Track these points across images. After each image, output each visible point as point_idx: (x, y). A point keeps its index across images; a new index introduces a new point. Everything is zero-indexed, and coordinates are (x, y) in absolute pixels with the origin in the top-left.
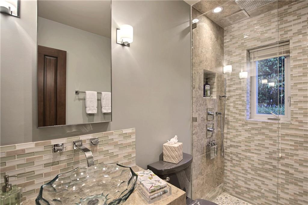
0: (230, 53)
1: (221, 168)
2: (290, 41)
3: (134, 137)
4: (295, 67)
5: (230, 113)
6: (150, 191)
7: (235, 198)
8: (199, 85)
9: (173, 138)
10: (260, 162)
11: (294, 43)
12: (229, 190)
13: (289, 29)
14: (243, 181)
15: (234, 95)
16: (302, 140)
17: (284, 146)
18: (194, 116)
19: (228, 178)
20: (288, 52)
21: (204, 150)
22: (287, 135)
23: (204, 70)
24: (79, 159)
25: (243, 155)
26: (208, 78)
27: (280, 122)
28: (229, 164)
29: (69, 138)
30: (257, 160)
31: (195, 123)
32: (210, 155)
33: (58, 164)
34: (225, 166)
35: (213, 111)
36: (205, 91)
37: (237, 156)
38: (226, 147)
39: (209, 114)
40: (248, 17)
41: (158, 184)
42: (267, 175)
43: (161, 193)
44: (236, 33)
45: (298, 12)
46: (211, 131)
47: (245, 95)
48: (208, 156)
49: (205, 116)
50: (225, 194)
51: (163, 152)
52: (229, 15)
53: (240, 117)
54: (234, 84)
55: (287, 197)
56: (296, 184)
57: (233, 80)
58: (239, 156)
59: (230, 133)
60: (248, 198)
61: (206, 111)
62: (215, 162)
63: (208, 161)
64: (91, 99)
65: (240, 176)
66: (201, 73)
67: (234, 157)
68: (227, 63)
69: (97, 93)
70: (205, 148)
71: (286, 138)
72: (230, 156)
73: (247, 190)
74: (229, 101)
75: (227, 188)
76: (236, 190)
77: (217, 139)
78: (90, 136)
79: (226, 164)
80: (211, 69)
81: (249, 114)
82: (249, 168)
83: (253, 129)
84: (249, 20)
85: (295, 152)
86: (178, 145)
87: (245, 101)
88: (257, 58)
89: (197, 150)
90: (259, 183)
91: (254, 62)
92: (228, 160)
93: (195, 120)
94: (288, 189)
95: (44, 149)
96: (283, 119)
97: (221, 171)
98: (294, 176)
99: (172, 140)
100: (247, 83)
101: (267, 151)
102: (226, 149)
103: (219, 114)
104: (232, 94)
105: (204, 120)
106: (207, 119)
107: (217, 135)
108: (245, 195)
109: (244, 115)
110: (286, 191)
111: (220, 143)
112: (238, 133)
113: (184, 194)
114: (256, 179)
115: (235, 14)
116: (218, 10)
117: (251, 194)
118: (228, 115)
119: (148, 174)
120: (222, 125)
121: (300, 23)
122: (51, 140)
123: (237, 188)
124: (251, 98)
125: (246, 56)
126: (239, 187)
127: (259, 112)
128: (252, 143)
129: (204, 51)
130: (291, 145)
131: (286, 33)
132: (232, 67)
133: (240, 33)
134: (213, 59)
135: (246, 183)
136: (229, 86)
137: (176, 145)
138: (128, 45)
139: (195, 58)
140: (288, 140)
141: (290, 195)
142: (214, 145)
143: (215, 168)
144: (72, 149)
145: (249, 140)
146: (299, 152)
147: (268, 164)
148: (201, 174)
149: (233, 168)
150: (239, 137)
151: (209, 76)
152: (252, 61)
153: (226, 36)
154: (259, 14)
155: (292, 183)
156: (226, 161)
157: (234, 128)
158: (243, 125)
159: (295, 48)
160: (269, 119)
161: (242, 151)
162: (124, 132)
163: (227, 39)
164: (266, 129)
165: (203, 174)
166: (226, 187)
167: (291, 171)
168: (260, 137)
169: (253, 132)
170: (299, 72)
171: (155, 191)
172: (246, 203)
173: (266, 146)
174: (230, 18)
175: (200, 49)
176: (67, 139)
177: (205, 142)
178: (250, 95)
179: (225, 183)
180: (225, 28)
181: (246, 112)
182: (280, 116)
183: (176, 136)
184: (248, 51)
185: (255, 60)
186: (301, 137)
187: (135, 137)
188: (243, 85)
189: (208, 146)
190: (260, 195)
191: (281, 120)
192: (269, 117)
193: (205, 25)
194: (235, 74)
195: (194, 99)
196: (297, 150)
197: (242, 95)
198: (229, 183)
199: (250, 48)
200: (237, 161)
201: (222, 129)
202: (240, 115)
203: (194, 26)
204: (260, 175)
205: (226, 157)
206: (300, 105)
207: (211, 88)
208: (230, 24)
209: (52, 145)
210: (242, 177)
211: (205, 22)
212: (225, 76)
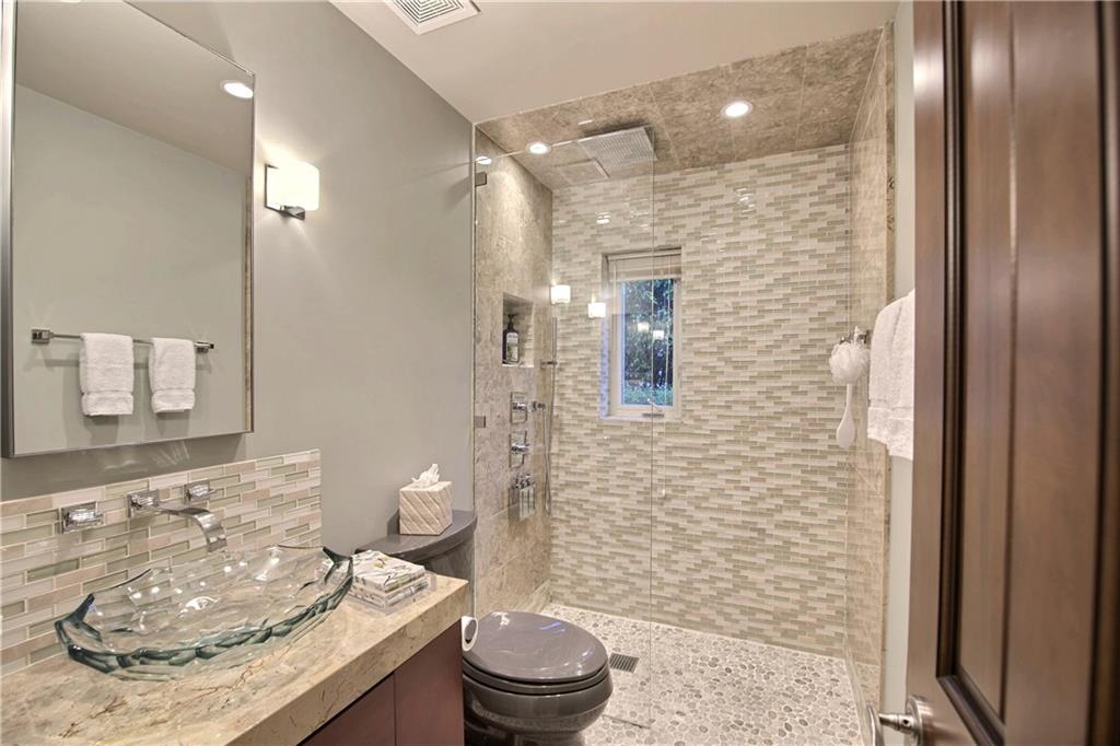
0: (566, 256)
1: (544, 544)
2: (683, 251)
3: (316, 473)
4: (690, 305)
5: (564, 405)
6: (387, 588)
7: (575, 609)
8: (491, 334)
9: (427, 470)
10: (628, 514)
11: (688, 254)
12: (562, 594)
13: (681, 222)
14: (592, 565)
15: (575, 360)
16: (699, 456)
17: (670, 473)
18: (478, 414)
19: (560, 564)
20: (678, 271)
21: (503, 499)
22: (676, 448)
23: (505, 295)
24: (146, 546)
25: (593, 503)
26: (513, 315)
27: (664, 420)
28: (562, 529)
29: (112, 487)
30: (621, 511)
31: (482, 432)
32: (517, 511)
33: (77, 568)
34: (553, 537)
35: (525, 399)
36: (505, 347)
37: (580, 508)
38: (556, 489)
39: (515, 408)
40: (606, 177)
41: (401, 572)
42: (640, 540)
43: (413, 589)
44: (581, 210)
45: (696, 191)
46: (520, 450)
47: (598, 361)
48: (513, 514)
49: (507, 413)
50: (553, 605)
51: (398, 511)
52: (564, 165)
53: (587, 414)
54: (575, 333)
55: (675, 579)
56: (690, 549)
57: (573, 322)
58: (585, 506)
59: (567, 454)
60: (604, 602)
61: (509, 400)
62: (529, 529)
63: (514, 528)
64: (109, 363)
65: (587, 554)
66: (497, 303)
67: (575, 512)
68: (559, 279)
69: (134, 341)
70: (506, 495)
71: (675, 454)
72: (566, 509)
73: (600, 584)
74: (565, 374)
75: (559, 590)
76: (580, 590)
77: (535, 471)
78: (182, 478)
79: (555, 532)
80: (521, 291)
81: (605, 404)
82: (605, 531)
83: (613, 439)
84: (608, 185)
85: (688, 483)
86: (441, 488)
87: (599, 374)
88: (622, 275)
89: (485, 502)
90: (625, 562)
91: (617, 283)
92: (561, 521)
93: (481, 422)
94: (676, 562)
95: (28, 523)
96: (670, 414)
97: (545, 551)
98: (688, 532)
99: (424, 476)
100: (603, 333)
101: (640, 487)
102: (556, 494)
103: (540, 405)
104: (571, 356)
105: (504, 424)
106: (511, 420)
107: (536, 458)
108: (598, 597)
109: (595, 408)
110: (674, 567)
111: (543, 480)
112: (583, 453)
113: (466, 586)
114: (619, 554)
115: (577, 165)
116: (538, 149)
117: (610, 591)
118: (560, 408)
119: (370, 559)
120: (547, 436)
121: (697, 214)
122: (53, 495)
123: (580, 585)
124: (609, 369)
125: (600, 267)
126: (584, 580)
127: (628, 401)
128: (611, 473)
129: (504, 246)
130: (683, 469)
131: (676, 229)
132: (572, 290)
133: (589, 210)
134: (527, 267)
135: (599, 568)
136: (564, 337)
137: (437, 488)
138: (302, 216)
139: (483, 262)
140: (676, 459)
141: (683, 574)
142: (528, 485)
143: (530, 543)
144: (125, 519)
145: (605, 466)
146: (696, 481)
147: (641, 516)
148: (496, 561)
149: (571, 539)
150: (585, 462)
151: (515, 310)
152: (613, 280)
153: (557, 210)
154: (628, 177)
155: (683, 548)
156: (556, 524)
157: (574, 440)
158: (594, 432)
159: (690, 265)
160: (646, 415)
161: (592, 493)
162: (286, 463)
163: (560, 219)
164: (640, 437)
165: (500, 561)
166: (555, 589)
167: (683, 523)
168: (627, 457)
169: (613, 446)
170: (697, 317)
171: (397, 587)
172: (599, 614)
173: (638, 476)
174: (568, 172)
175: (495, 240)
176: (108, 488)
177: (505, 478)
178: (609, 361)
179: (554, 579)
180: (556, 192)
181: (598, 400)
182: (665, 408)
183: (435, 465)
184: (606, 256)
185: (619, 280)
186: (697, 450)
187: (319, 475)
188: (595, 335)
189: (514, 488)
190: (627, 588)
191: (666, 416)
192: (645, 412)
193: (506, 181)
194: (577, 311)
195: (480, 369)
196: (692, 478)
197: (593, 361)
198: (562, 577)
199: (610, 250)
200: (580, 519)
201: (547, 441)
202: (588, 408)
203: (482, 179)
204: (626, 544)
205: (556, 514)
206: (696, 384)
207: (521, 342)
208: (566, 185)
209: (57, 510)
210: (592, 555)
211: (507, 171)
212: (556, 313)
